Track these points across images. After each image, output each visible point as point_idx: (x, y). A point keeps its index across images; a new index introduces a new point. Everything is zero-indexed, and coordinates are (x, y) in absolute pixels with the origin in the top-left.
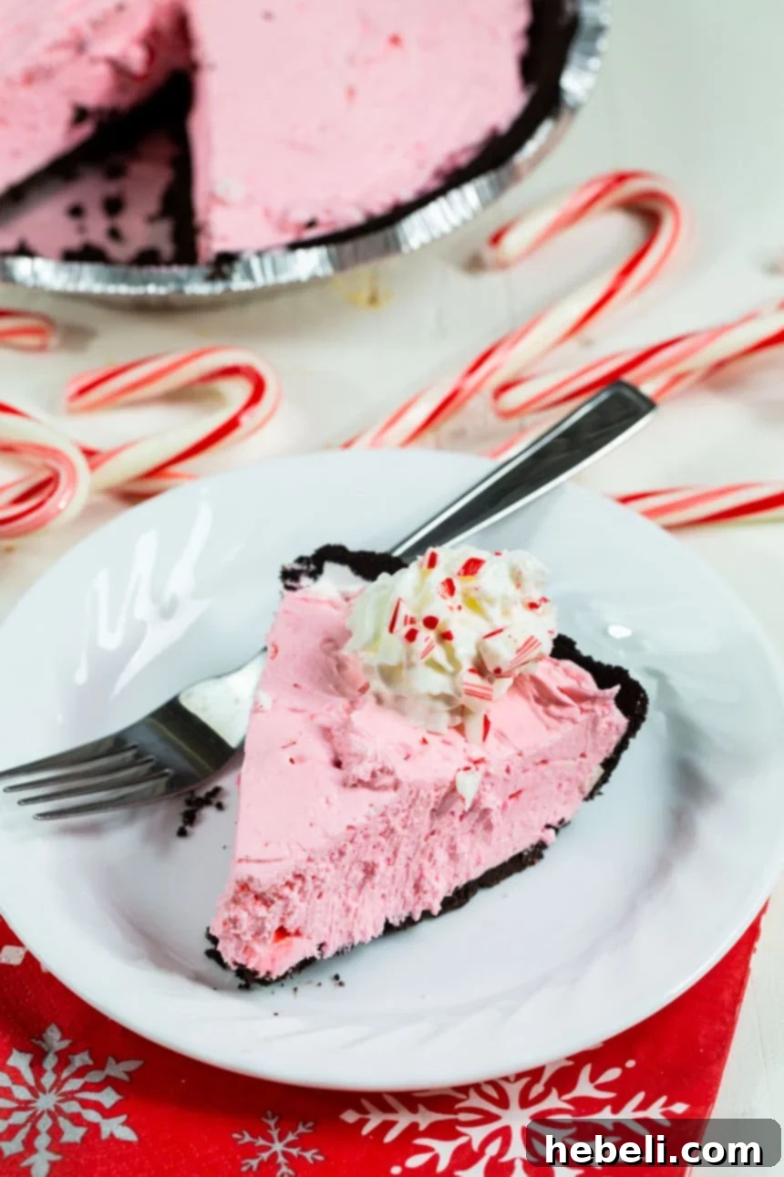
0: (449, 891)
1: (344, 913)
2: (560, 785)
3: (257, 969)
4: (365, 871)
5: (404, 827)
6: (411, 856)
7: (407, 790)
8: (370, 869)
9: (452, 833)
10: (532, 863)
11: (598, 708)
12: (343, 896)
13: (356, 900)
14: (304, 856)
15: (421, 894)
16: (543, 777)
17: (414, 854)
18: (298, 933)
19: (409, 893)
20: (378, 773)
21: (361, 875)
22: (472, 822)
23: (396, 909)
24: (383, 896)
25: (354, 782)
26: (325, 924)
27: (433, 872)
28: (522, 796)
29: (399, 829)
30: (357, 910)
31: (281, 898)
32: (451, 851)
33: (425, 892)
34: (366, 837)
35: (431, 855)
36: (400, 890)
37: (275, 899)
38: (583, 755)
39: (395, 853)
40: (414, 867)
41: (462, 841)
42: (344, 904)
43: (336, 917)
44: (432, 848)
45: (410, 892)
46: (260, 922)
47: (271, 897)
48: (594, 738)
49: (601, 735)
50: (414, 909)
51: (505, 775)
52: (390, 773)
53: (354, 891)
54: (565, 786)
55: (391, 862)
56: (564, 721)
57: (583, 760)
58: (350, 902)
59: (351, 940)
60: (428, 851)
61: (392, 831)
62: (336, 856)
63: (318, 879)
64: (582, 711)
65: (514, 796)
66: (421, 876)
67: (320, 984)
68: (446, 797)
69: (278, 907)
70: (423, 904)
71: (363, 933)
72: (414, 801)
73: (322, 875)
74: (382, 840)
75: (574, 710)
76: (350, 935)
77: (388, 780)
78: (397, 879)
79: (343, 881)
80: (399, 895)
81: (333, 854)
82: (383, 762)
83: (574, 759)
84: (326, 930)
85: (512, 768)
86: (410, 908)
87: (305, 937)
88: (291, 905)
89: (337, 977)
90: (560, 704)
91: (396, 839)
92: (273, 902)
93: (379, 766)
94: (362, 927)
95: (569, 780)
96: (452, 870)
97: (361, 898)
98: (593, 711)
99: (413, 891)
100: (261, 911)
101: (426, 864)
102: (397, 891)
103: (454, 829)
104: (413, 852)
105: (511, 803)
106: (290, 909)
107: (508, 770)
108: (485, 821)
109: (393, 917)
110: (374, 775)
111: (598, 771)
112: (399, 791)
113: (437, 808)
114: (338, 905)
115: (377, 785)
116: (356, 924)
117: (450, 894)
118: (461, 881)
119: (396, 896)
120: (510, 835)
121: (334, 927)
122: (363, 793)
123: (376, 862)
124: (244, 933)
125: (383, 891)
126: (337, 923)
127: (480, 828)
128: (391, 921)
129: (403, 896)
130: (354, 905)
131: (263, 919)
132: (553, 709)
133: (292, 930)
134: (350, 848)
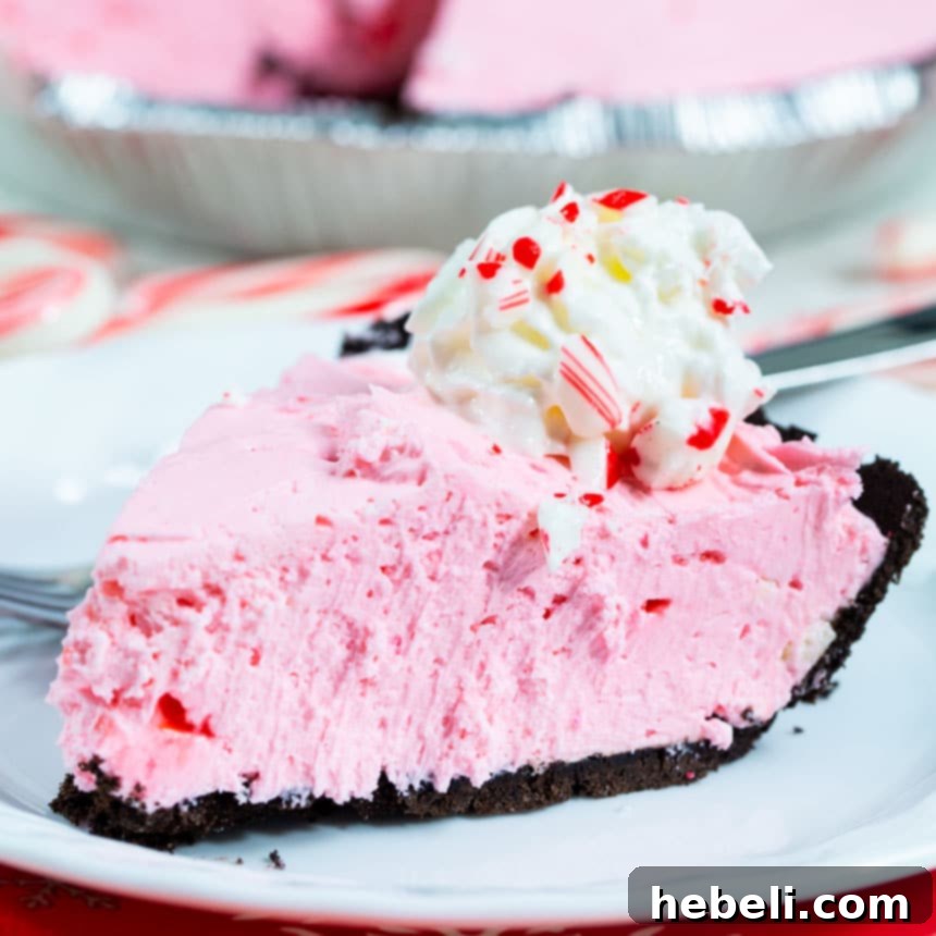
0: (513, 763)
1: (300, 720)
2: (746, 630)
3: (118, 773)
4: (351, 646)
5: (433, 578)
6: (444, 655)
7: (443, 487)
8: (358, 642)
9: (528, 637)
10: (684, 780)
11: (828, 483)
12: (303, 685)
13: (326, 702)
14: (229, 546)
15: (455, 737)
16: (715, 591)
17: (451, 654)
18: (206, 730)
19: (433, 729)
20: (395, 453)
21: (341, 653)
22: (569, 630)
23: (405, 757)
24: (383, 724)
25: (351, 466)
26: (259, 729)
27: (483, 702)
28: (670, 611)
29: (421, 573)
30: (327, 722)
31: (176, 622)
32: (523, 676)
33: (463, 734)
34: (354, 559)
35: (483, 666)
36: (417, 720)
37: (166, 624)
38: (795, 584)
39: (412, 629)
40: (447, 679)
41: (545, 661)
42: (303, 702)
43: (285, 722)
44: (486, 654)
45: (436, 730)
46: (131, 661)
47: (159, 619)
48: (819, 547)
49: (833, 550)
50: (438, 766)
51: (640, 550)
52: (415, 453)
53: (323, 682)
54: (757, 632)
55: (403, 646)
56: (762, 491)
57: (795, 592)
58: (314, 700)
59: (309, 784)
60: (478, 658)
61: (408, 571)
62: (292, 576)
63: (252, 608)
64: (799, 483)
65: (653, 605)
66: (460, 700)
67: (240, 862)
68: (518, 543)
69: (166, 640)
70: (457, 761)
71: (333, 777)
72: (455, 518)
73: (259, 602)
74: (385, 581)
75: (786, 480)
76: (308, 773)
77: (410, 465)
78: (412, 695)
79: (304, 645)
80: (413, 730)
81: (285, 570)
82: (405, 436)
83: (778, 584)
84: (261, 743)
85: (653, 540)
86: (431, 764)
87: (220, 743)
88: (192, 643)
89: (274, 857)
90: (761, 468)
91: (413, 594)
92: (159, 629)
93: (396, 441)
94: (333, 765)
95: (764, 623)
96: (522, 716)
97: (337, 703)
98: (818, 483)
99: (442, 729)
100: (135, 639)
101: (471, 681)
102: (410, 720)
103: (532, 629)
104: (448, 646)
105: (645, 617)
106: (190, 652)
107: (645, 543)
108: (593, 635)
109: (398, 773)
110: (385, 456)
111: (825, 636)
112: (426, 485)
113: (500, 561)
114: (291, 698)
115: (387, 472)
116: (322, 755)
117: (513, 770)
118: (538, 754)
119: (407, 730)
120: (642, 692)
121: (278, 745)
122: (362, 486)
123: (371, 627)
124: (99, 682)
125: (382, 712)
126: (285, 738)
127: (582, 647)
128: (392, 778)
129: (421, 737)
130: (321, 712)
131: (136, 655)
132: (748, 476)
133: (195, 717)
134: (318, 569)
